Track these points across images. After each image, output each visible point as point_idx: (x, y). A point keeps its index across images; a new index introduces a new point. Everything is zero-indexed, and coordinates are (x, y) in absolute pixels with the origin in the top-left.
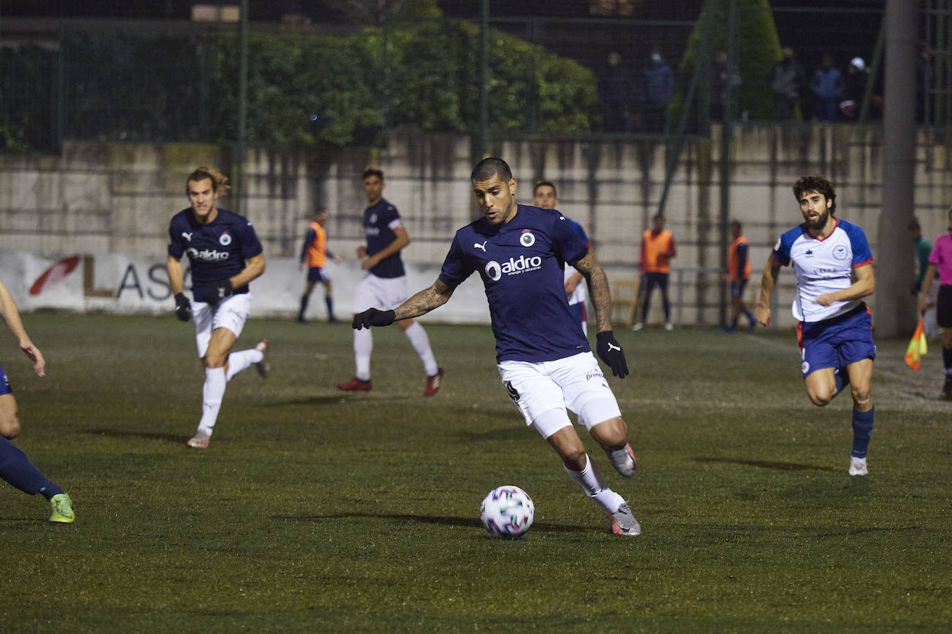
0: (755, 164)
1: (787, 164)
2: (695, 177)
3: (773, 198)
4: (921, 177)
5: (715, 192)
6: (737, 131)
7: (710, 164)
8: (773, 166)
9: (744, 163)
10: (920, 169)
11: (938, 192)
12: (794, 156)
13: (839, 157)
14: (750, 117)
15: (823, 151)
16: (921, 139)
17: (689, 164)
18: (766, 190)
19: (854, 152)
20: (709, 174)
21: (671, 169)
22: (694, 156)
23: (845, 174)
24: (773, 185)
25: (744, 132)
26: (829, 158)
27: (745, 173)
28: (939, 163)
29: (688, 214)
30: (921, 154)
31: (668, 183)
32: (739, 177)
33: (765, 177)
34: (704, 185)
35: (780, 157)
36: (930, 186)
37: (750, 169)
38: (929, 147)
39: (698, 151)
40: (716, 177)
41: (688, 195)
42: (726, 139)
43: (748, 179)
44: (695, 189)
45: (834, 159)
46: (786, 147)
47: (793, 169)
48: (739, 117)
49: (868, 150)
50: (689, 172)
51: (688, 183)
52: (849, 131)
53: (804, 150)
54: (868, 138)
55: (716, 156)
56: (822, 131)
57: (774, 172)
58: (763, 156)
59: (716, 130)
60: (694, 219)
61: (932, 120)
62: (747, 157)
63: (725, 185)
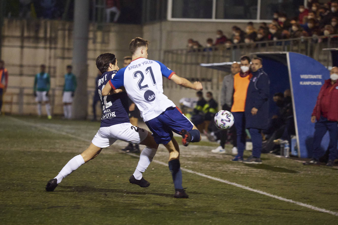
0: (13, 37)
1: (29, 38)
3: (22, 53)
4: (91, 46)
6: (6, 21)
8: (22, 38)
9: (8, 37)
10: (91, 42)
12: (32, 34)
13: (53, 35)
14: (12, 15)
15: (46, 32)
16: (91, 28)
18: (18, 50)
19: (60, 33)
23: (56, 43)
24: (22, 47)
25: (9, 22)
26: (48, 35)
27: (9, 41)
28: (99, 39)
30: (91, 35)
32: (6, 43)
33: (18, 43)
35: (26, 34)
36: (95, 50)
38: (95, 32)
43: (10, 44)
45: (51, 36)
46: (29, 30)
47: (31, 40)
48: (7, 15)
49: (67, 33)
52: (58, 23)
53: (37, 31)
54: (67, 26)
56: (45, 23)
57: (22, 41)
58: (18, 33)
61: (96, 20)
62: (10, 34)
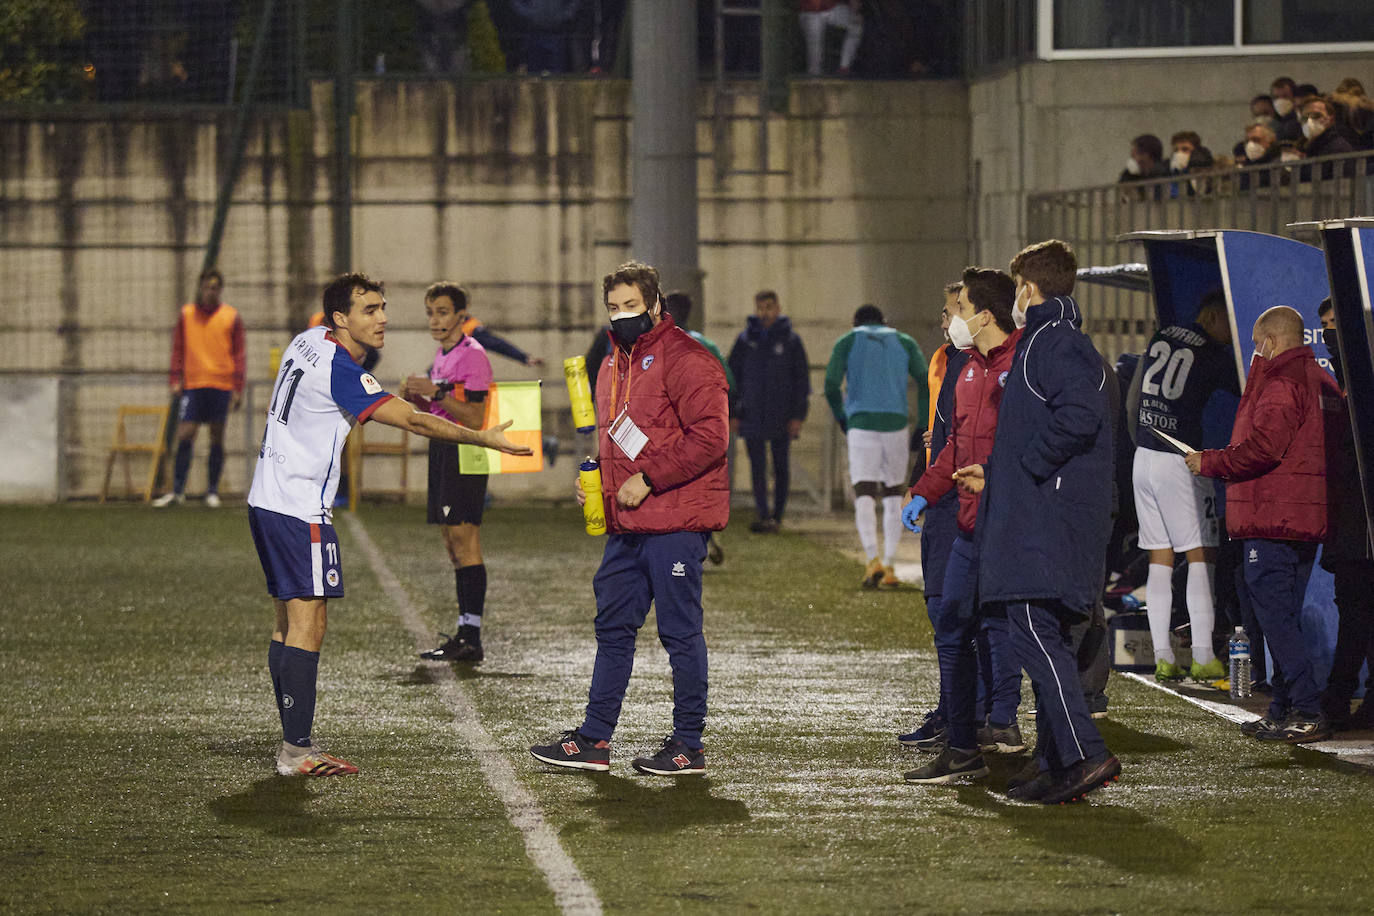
0: (402, 160)
1: (467, 160)
2: (279, 190)
3: (440, 230)
4: (741, 183)
5: (321, 219)
6: (365, 97)
7: (310, 163)
8: (440, 164)
9: (378, 159)
11: (776, 212)
12: (482, 145)
13: (574, 144)
14: (389, 67)
15: (540, 133)
16: (742, 105)
17: (267, 165)
18: (428, 212)
19: (604, 133)
20: (310, 185)
21: (230, 176)
22: (276, 149)
23: (587, 179)
24: (440, 204)
25: (377, 96)
26: (553, 148)
27: (381, 182)
28: (776, 154)
29: (269, 269)
30: (743, 138)
31: (224, 203)
32: (369, 190)
33: (427, 191)
34: (299, 206)
35: (453, 147)
36: (762, 201)
37: (390, 170)
38: (759, 120)
39: (285, 134)
40: (322, 192)
41: (268, 225)
42: (342, 110)
43: (390, 194)
44: (279, 214)
45: (563, 152)
46: (466, 126)
47: (480, 172)
48: (368, 66)
50: (267, 181)
51: (267, 203)
52: (593, 92)
53: (503, 132)
55: (321, 148)
56: (538, 93)
57: (441, 180)
58: (421, 146)
59: (320, 93)
60: (281, 277)
62: (387, 150)
63: (342, 206)
